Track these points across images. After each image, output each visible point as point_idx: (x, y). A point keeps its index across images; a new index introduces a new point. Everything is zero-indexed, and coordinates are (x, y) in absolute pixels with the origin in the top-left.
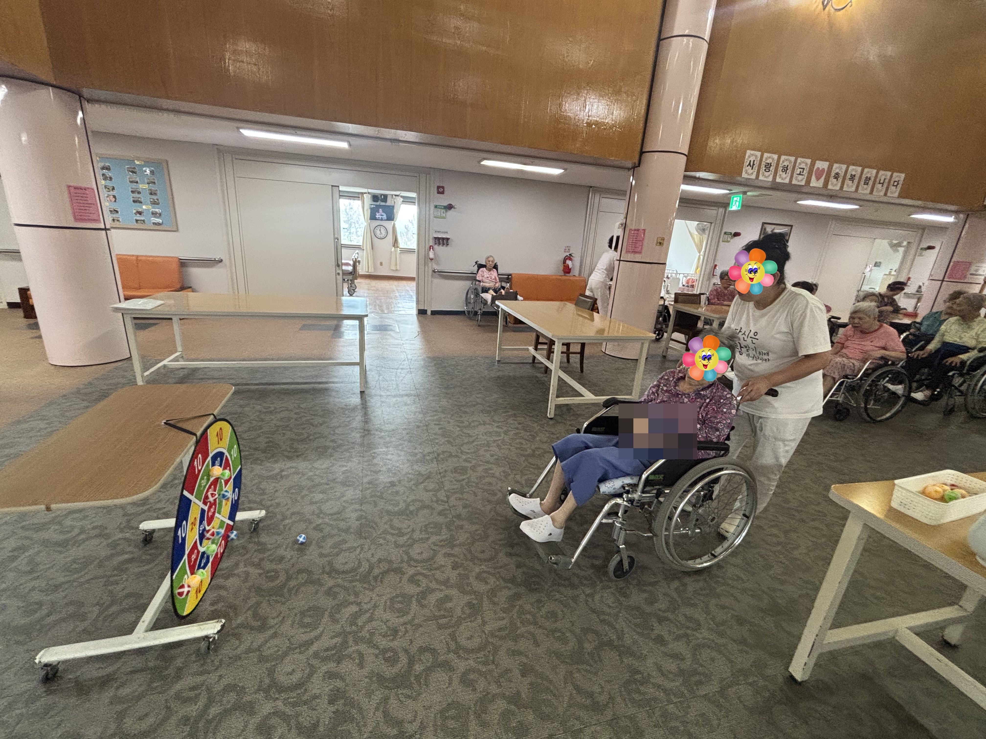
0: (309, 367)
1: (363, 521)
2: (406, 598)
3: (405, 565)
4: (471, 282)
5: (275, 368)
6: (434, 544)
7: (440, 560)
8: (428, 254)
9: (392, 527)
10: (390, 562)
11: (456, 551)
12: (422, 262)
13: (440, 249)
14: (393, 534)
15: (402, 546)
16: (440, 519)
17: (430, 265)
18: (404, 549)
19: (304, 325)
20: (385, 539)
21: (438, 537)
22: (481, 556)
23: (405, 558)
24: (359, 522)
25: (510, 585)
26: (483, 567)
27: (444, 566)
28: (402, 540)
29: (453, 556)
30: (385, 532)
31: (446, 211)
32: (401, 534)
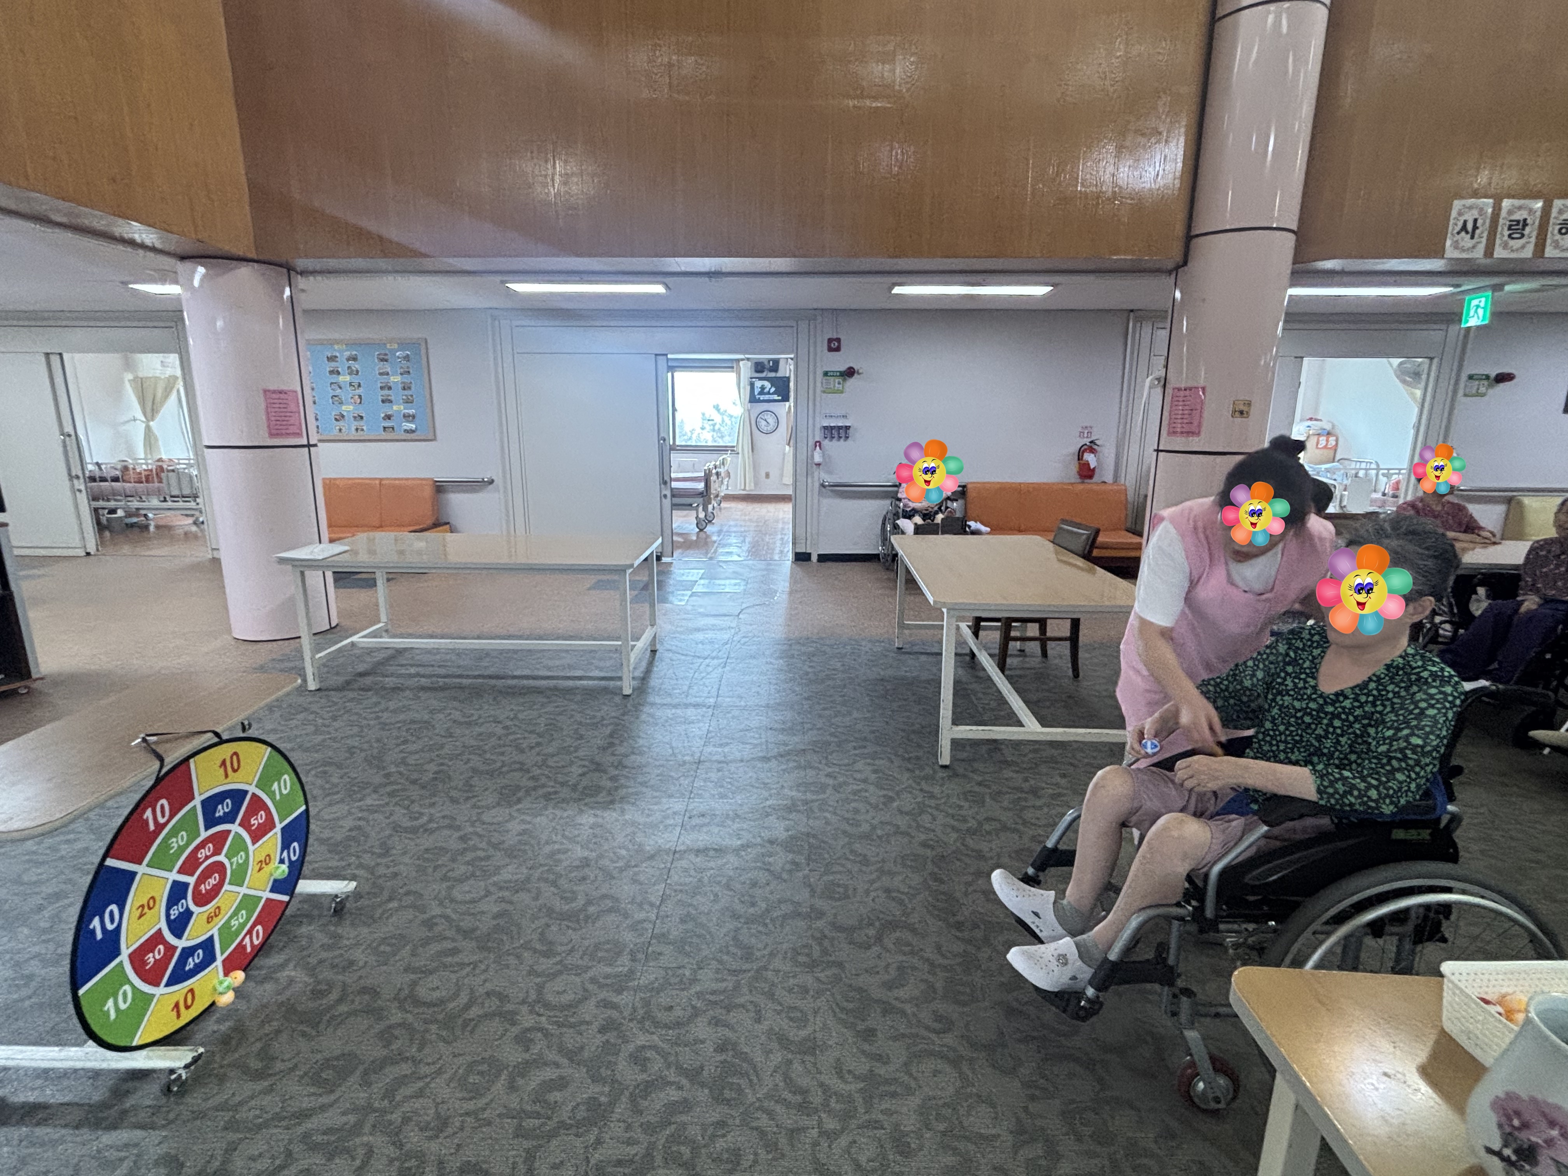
0: (567, 651)
1: (501, 922)
2: (495, 1067)
3: (525, 1009)
4: (888, 502)
5: (515, 652)
6: (593, 980)
7: (588, 1010)
8: (813, 456)
9: (542, 938)
10: (503, 998)
11: (624, 999)
12: (802, 469)
13: (833, 447)
14: (535, 951)
15: (538, 975)
16: (628, 937)
17: (816, 474)
18: (538, 980)
19: (599, 581)
20: (518, 957)
21: (609, 970)
22: (661, 1016)
23: (533, 996)
24: (495, 922)
25: (684, 1082)
26: (655, 1037)
27: (588, 1023)
28: (546, 964)
29: (615, 1006)
30: (526, 946)
31: (844, 380)
32: (547, 954)
